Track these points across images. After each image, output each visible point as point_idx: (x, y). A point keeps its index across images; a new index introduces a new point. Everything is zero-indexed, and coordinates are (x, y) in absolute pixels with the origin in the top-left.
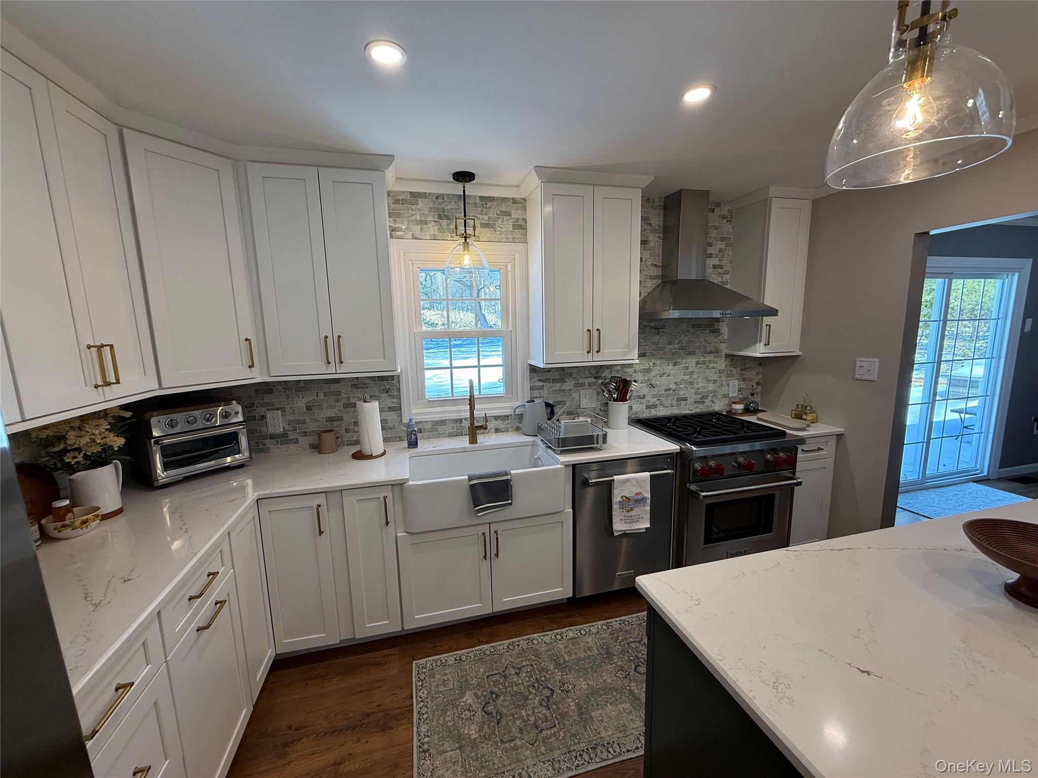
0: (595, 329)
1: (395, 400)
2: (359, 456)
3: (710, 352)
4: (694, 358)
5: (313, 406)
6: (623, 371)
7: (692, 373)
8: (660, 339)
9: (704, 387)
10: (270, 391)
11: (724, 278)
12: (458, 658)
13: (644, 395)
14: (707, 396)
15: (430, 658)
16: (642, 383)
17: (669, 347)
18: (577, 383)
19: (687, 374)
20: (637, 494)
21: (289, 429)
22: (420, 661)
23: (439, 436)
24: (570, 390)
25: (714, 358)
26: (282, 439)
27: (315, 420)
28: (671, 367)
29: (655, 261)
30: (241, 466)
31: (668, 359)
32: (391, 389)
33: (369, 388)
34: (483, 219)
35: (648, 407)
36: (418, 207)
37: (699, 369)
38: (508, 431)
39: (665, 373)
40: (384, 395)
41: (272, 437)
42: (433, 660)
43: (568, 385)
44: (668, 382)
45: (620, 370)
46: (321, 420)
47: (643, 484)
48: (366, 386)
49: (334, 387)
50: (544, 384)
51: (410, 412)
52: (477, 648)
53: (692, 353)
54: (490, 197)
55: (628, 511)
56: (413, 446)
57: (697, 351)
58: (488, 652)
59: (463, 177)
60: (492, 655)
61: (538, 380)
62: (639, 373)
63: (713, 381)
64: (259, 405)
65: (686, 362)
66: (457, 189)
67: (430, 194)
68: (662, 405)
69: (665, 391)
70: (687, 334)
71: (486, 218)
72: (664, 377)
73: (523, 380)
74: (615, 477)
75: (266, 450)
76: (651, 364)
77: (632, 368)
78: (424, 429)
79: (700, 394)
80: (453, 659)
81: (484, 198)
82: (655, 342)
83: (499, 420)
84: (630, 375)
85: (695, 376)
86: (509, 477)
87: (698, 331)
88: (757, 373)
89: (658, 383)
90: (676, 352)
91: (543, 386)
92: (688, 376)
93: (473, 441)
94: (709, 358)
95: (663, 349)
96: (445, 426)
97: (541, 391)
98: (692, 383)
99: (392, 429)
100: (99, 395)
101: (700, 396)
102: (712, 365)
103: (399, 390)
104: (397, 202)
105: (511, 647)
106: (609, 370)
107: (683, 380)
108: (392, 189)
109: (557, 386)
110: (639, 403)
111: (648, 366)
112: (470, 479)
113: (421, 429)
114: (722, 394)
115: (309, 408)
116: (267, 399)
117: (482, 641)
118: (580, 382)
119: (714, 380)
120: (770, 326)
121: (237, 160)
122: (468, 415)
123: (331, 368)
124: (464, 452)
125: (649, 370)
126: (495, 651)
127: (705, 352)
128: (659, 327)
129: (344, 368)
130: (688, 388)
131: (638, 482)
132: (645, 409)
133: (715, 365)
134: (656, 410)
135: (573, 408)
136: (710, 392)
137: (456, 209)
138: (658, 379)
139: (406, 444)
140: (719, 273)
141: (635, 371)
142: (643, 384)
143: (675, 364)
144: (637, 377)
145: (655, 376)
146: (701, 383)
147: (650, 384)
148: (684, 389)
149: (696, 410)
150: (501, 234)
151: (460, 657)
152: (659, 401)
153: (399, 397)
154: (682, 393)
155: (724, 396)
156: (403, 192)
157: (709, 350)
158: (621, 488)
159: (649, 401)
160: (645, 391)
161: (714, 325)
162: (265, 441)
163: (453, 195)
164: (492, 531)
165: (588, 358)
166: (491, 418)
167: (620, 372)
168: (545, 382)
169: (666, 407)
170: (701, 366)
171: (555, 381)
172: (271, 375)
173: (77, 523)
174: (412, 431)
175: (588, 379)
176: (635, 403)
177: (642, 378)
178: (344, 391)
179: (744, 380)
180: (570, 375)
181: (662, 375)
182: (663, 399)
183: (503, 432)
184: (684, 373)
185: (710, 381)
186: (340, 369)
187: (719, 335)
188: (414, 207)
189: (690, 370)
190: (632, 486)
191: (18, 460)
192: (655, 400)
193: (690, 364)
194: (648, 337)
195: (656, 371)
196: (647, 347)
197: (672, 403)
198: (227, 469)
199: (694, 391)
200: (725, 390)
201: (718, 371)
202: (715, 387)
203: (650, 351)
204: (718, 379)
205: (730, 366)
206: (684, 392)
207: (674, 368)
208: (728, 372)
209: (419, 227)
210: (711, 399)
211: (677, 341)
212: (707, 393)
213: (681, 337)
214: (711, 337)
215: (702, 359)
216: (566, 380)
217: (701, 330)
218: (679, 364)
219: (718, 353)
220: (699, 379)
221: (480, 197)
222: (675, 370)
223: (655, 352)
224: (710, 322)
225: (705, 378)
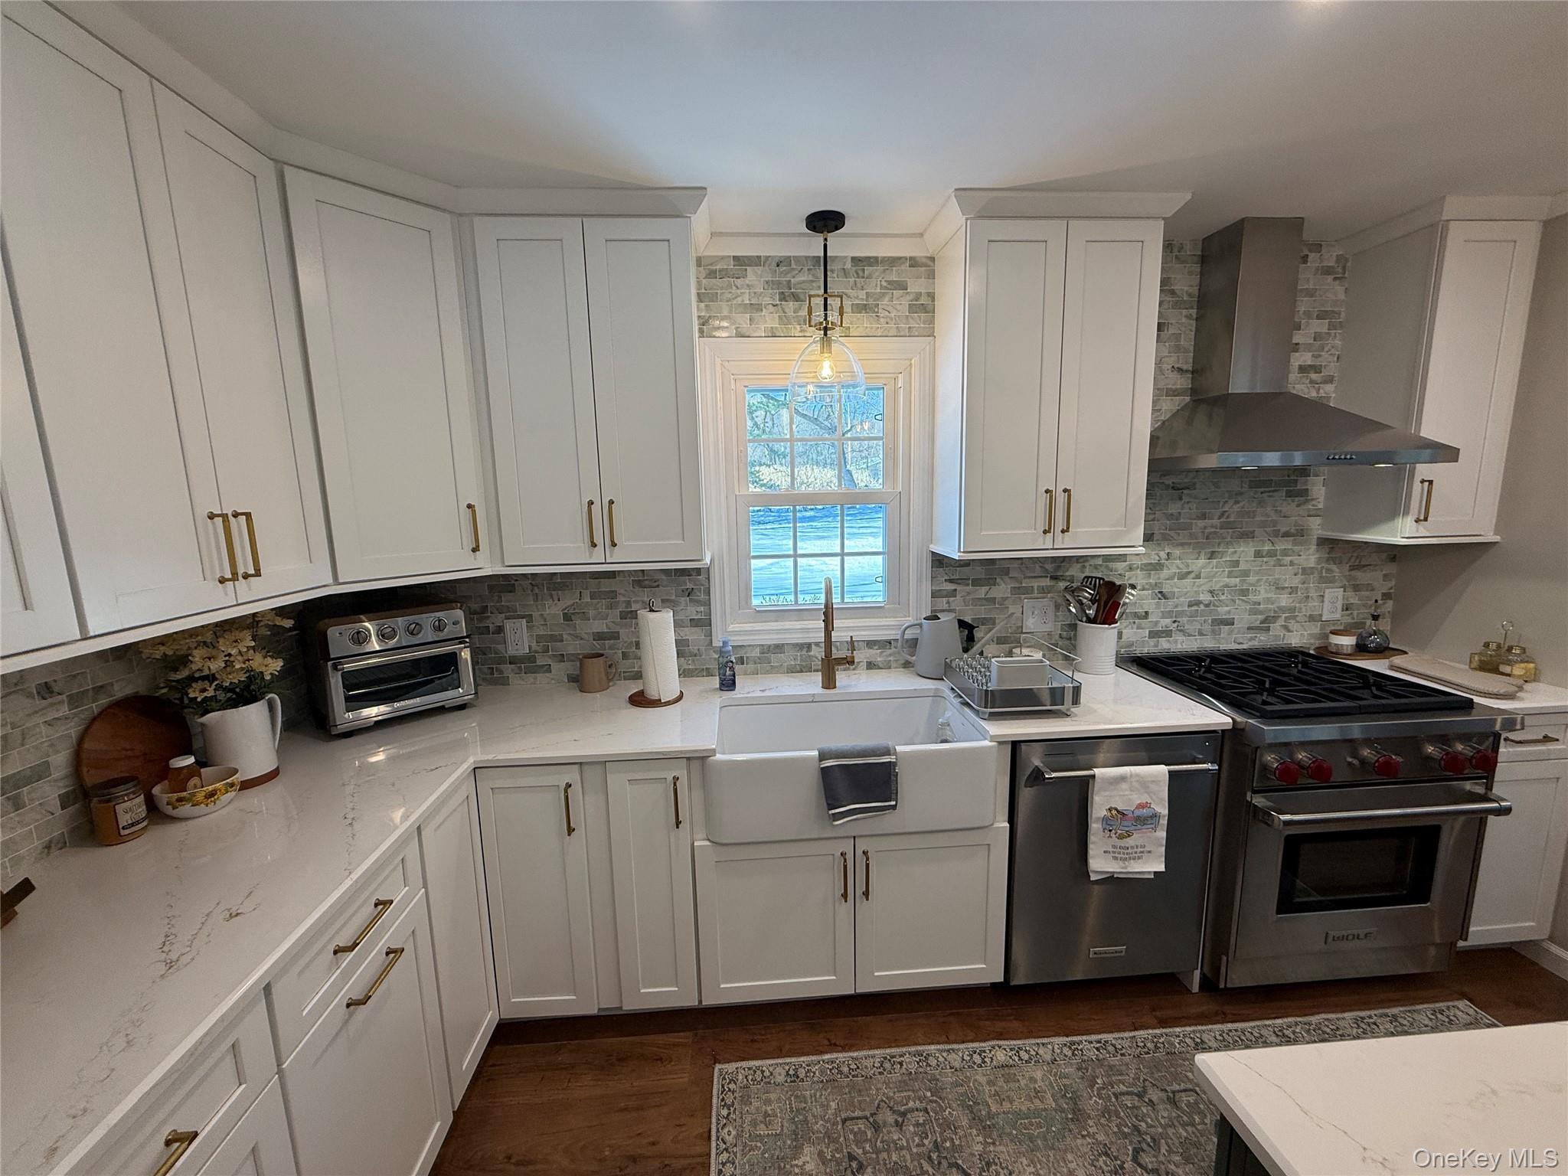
0: (1060, 489)
1: (702, 609)
2: (640, 700)
3: (1286, 535)
4: (1251, 544)
5: (573, 614)
6: (1107, 567)
7: (1246, 574)
8: (1182, 509)
9: (1269, 601)
10: (512, 589)
11: (1321, 391)
12: (791, 1072)
13: (1147, 613)
14: (1275, 618)
15: (745, 1064)
16: (1143, 589)
17: (1201, 523)
18: (1019, 588)
19: (1236, 574)
20: (1141, 806)
21: (539, 649)
22: (727, 1066)
23: (773, 670)
24: (1005, 599)
25: (1295, 544)
26: (527, 664)
27: (577, 637)
28: (1202, 561)
29: (1178, 363)
30: (462, 707)
31: (1199, 548)
32: (695, 590)
33: (661, 588)
34: (857, 298)
35: (1154, 634)
36: (747, 281)
37: (1261, 566)
38: (890, 668)
39: (1190, 572)
40: (684, 600)
41: (513, 661)
42: (749, 1069)
43: (1002, 589)
44: (1195, 589)
45: (1100, 565)
46: (585, 636)
47: (1153, 787)
48: (657, 584)
49: (606, 585)
50: (959, 588)
51: (726, 629)
52: (827, 1057)
53: (1249, 535)
54: (870, 258)
55: (1121, 837)
56: (727, 687)
57: (1258, 531)
58: (845, 1069)
59: (826, 221)
60: (853, 1076)
61: (946, 580)
62: (1139, 572)
63: (1289, 590)
64: (495, 611)
65: (1236, 552)
66: (814, 245)
67: (767, 258)
68: (1181, 631)
69: (1189, 606)
70: (1239, 499)
71: (862, 294)
72: (1188, 581)
73: (919, 580)
74: (1097, 771)
75: (504, 682)
76: (1163, 555)
77: (1126, 561)
78: (747, 657)
79: (1261, 613)
80: (784, 1073)
81: (860, 260)
82: (1172, 515)
83: (876, 647)
84: (1120, 575)
85: (1252, 579)
86: (892, 759)
88: (1385, 576)
89: (1176, 590)
90: (1215, 533)
91: (956, 590)
92: (1238, 580)
93: (829, 683)
94: (1282, 545)
95: (1188, 527)
96: (782, 655)
97: (951, 599)
98: (1244, 592)
99: (695, 656)
100: (226, 594)
101: (1261, 617)
102: (1290, 558)
103: (708, 592)
104: (712, 274)
105: (887, 1065)
106: (1079, 566)
107: (1227, 586)
108: (706, 254)
109: (982, 592)
110: (1135, 626)
111: (1157, 558)
112: (823, 756)
113: (742, 658)
114: (1308, 614)
115: (567, 617)
116: (506, 599)
117: (835, 1045)
118: (1024, 585)
119: (1291, 587)
120: (1431, 482)
121: (461, 215)
122: (821, 637)
123: (598, 555)
124: (813, 702)
125: (1158, 566)
126: (858, 1068)
127: (1276, 534)
128: (1182, 486)
129: (618, 555)
130: (1237, 601)
131: (1144, 783)
132: (1147, 639)
133: (1295, 558)
134: (1169, 641)
135: (1010, 631)
136: (1281, 609)
137: (812, 281)
138: (1175, 583)
139: (716, 682)
140: (1312, 382)
141: (1131, 568)
142: (1145, 592)
143: (1212, 556)
144: (1134, 578)
145: (1171, 578)
146: (1263, 593)
147: (1160, 592)
148: (1227, 602)
149: (1250, 643)
150: (887, 323)
151: (796, 1070)
152: (1175, 625)
153: (708, 604)
154: (1223, 611)
155: (1312, 618)
156: (723, 258)
157: (1283, 529)
158: (1107, 793)
159: (1157, 623)
160: (1149, 604)
161: (1296, 480)
162: (502, 667)
163: (807, 258)
164: (859, 852)
165: (1044, 543)
166: (860, 643)
167: (1103, 569)
168: (959, 584)
169: (1190, 635)
170: (1265, 559)
171: (976, 582)
172: (506, 564)
173: (200, 796)
174: (727, 662)
175: (1040, 579)
176: (1127, 626)
177: (1145, 581)
178: (622, 591)
179: (1356, 588)
180: (1006, 572)
181: (1183, 576)
182: (1184, 620)
183: (882, 668)
184: (1230, 572)
185: (1283, 588)
186: (611, 557)
187: (1307, 501)
188: (739, 282)
189: (1242, 566)
190: (1131, 791)
191: (129, 690)
192: (1168, 621)
193: (1242, 556)
194: (1159, 504)
195: (1172, 568)
196: (1156, 522)
197: (1203, 628)
198: (441, 710)
199: (1248, 608)
200: (1315, 607)
201: (1300, 570)
202: (1293, 601)
203: (1162, 531)
204: (1300, 586)
205: (1328, 560)
206: (1227, 609)
207: (1209, 562)
208: (1322, 573)
209: (748, 316)
210: (1283, 624)
211: (1218, 513)
212: (1275, 612)
213: (1226, 505)
214: (1289, 504)
215: (1267, 547)
216: (998, 580)
217: (1269, 492)
218: (1220, 556)
219: (1303, 536)
220: (1259, 584)
221: (853, 259)
222: (1211, 567)
223: (1172, 533)
224: (1288, 476)
225: (1272, 584)
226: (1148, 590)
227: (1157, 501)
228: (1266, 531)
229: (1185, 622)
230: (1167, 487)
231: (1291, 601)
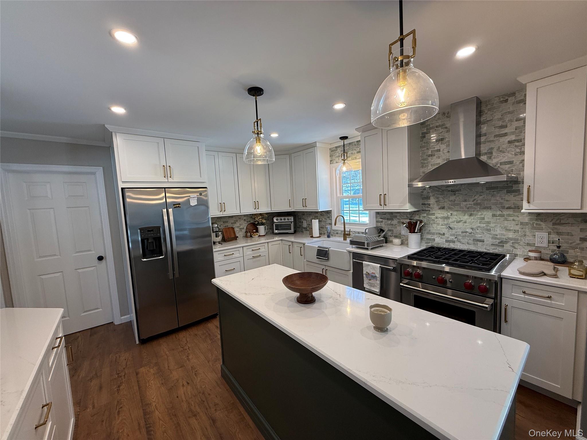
2: (312, 237)
3: (509, 208)
4: (490, 211)
6: (428, 217)
7: (489, 223)
8: (456, 198)
9: (502, 234)
10: (304, 215)
13: (443, 233)
14: (506, 242)
16: (442, 225)
17: (465, 203)
18: (400, 222)
19: (484, 223)
20: (372, 273)
21: (307, 226)
24: (396, 224)
25: (514, 212)
26: (306, 229)
28: (466, 217)
30: (291, 234)
31: (464, 212)
32: (329, 216)
34: (358, 150)
35: (447, 241)
36: (338, 151)
37: (496, 220)
39: (462, 221)
41: (304, 228)
43: (395, 222)
44: (464, 227)
45: (426, 216)
50: (383, 220)
53: (489, 208)
55: (369, 280)
56: (329, 237)
57: (493, 207)
59: (344, 138)
61: (380, 218)
64: (302, 218)
65: (482, 214)
66: (341, 143)
67: (341, 145)
68: (459, 241)
69: (462, 233)
70: (482, 194)
72: (461, 224)
73: (373, 218)
74: (364, 262)
76: (449, 214)
77: (435, 215)
78: (338, 233)
79: (498, 239)
82: (451, 200)
84: (433, 220)
85: (492, 225)
86: (327, 250)
87: (493, 192)
89: (456, 227)
90: (472, 207)
91: (382, 221)
92: (485, 225)
93: (345, 239)
94: (506, 212)
95: (459, 204)
97: (381, 223)
98: (489, 230)
101: (498, 241)
102: (512, 218)
103: (331, 218)
104: (332, 151)
106: (418, 216)
107: (479, 227)
109: (389, 222)
110: (440, 238)
111: (447, 215)
112: (318, 247)
114: (526, 243)
119: (515, 230)
120: (529, 186)
125: (447, 218)
127: (503, 208)
130: (485, 233)
131: (374, 268)
132: (445, 242)
133: (515, 218)
134: (454, 244)
135: (398, 234)
136: (511, 239)
138: (455, 224)
139: (327, 236)
140: (516, 146)
141: (437, 218)
142: (443, 226)
143: (471, 215)
144: (438, 221)
145: (454, 222)
146: (498, 231)
147: (449, 227)
148: (480, 233)
149: (493, 251)
152: (457, 239)
153: (331, 220)
154: (478, 236)
155: (528, 244)
156: (333, 147)
157: (507, 206)
158: (366, 268)
159: (448, 237)
160: (444, 230)
161: (512, 186)
163: (348, 144)
165: (381, 208)
167: (426, 217)
168: (383, 219)
169: (463, 244)
170: (498, 218)
171: (388, 219)
172: (295, 209)
173: (255, 235)
174: (328, 232)
175: (406, 219)
176: (436, 237)
177: (443, 223)
179: (558, 233)
180: (396, 217)
181: (458, 222)
182: (460, 238)
184: (480, 222)
185: (510, 230)
188: (336, 152)
189: (486, 220)
191: (252, 222)
192: (453, 237)
193: (485, 216)
194: (446, 197)
195: (453, 219)
196: (445, 203)
197: (469, 242)
198: (287, 233)
199: (491, 236)
200: (530, 240)
201: (519, 223)
202: (516, 236)
203: (448, 206)
204: (520, 230)
205: (537, 220)
206: (481, 236)
207: (470, 218)
208: (533, 225)
209: (338, 158)
210: (511, 245)
211: (472, 199)
212: (506, 239)
213: (476, 196)
214: (509, 196)
215: (499, 213)
216: (394, 219)
217: (497, 191)
218: (475, 215)
219: (519, 209)
220: (497, 227)
221: (357, 141)
222: (471, 219)
223: (452, 207)
224: (507, 184)
225: (503, 228)
226: (444, 226)
227: (445, 196)
228: (497, 206)
229: (461, 238)
230: (449, 191)
231: (516, 235)
